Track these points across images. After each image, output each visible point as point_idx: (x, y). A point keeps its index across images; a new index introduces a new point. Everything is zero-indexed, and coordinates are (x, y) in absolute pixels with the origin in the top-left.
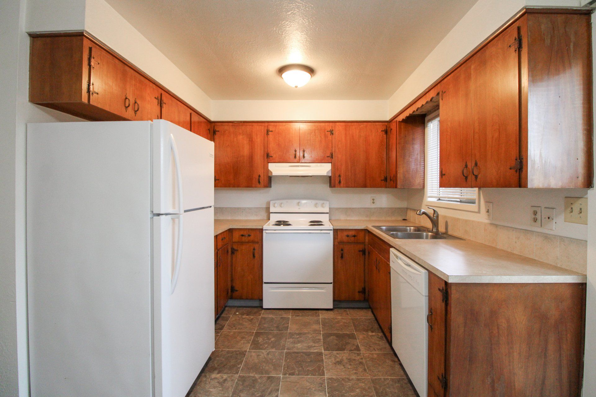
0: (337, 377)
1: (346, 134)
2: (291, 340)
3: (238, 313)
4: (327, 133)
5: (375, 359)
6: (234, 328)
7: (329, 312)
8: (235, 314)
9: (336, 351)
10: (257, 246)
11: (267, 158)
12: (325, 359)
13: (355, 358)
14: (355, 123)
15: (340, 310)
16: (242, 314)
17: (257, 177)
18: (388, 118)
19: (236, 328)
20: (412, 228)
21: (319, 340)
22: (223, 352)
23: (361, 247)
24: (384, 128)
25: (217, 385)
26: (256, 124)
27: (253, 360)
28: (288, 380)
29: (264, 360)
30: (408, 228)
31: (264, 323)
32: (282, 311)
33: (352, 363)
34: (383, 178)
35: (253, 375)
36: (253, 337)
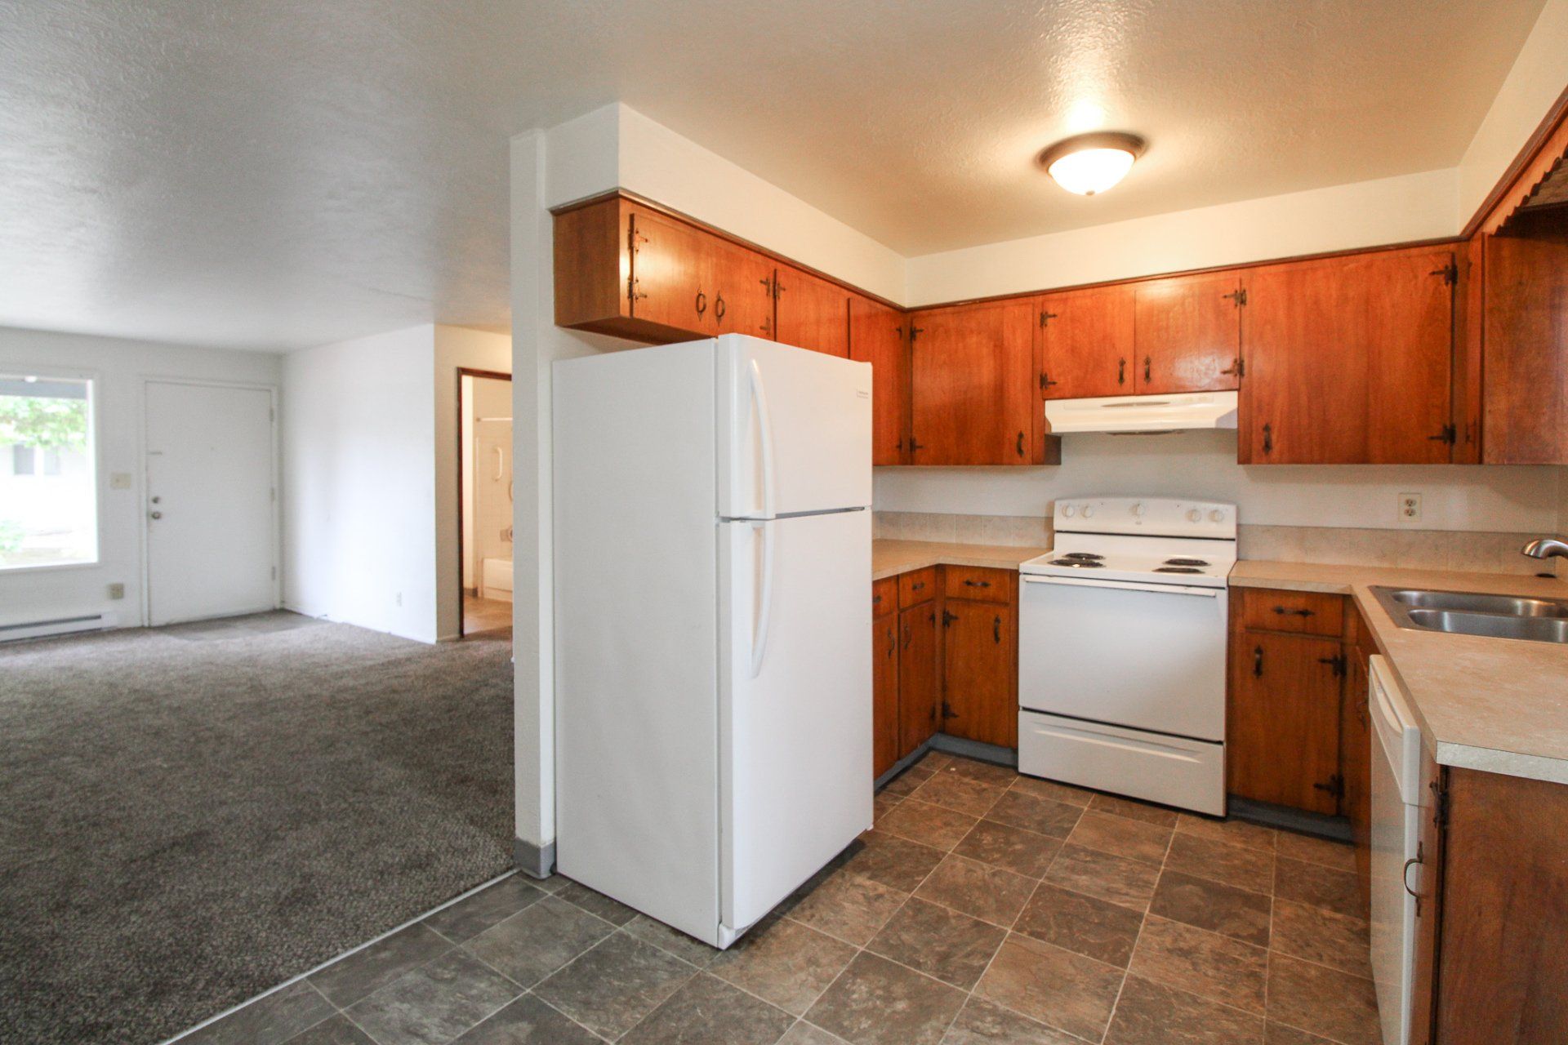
0: (1163, 983)
1: (1290, 299)
2: (1067, 862)
3: (953, 769)
4: (1223, 302)
5: (1308, 981)
6: (934, 798)
7: (1209, 823)
8: (947, 769)
9: (1187, 923)
10: (1003, 613)
11: (1041, 388)
12: (1145, 931)
13: (1241, 958)
14: (1327, 260)
15: (1247, 828)
16: (965, 774)
17: (1015, 438)
18: (1456, 228)
19: (938, 801)
20: (1535, 602)
21: (1148, 884)
22: (895, 841)
23: (1328, 649)
24: (1443, 262)
25: (861, 899)
26: (1013, 302)
27: (954, 876)
28: (1023, 944)
29: (979, 884)
30: (1519, 603)
31: (1011, 807)
32: (1069, 791)
33: (1224, 968)
34: (1437, 430)
35: (943, 906)
36: (972, 828)
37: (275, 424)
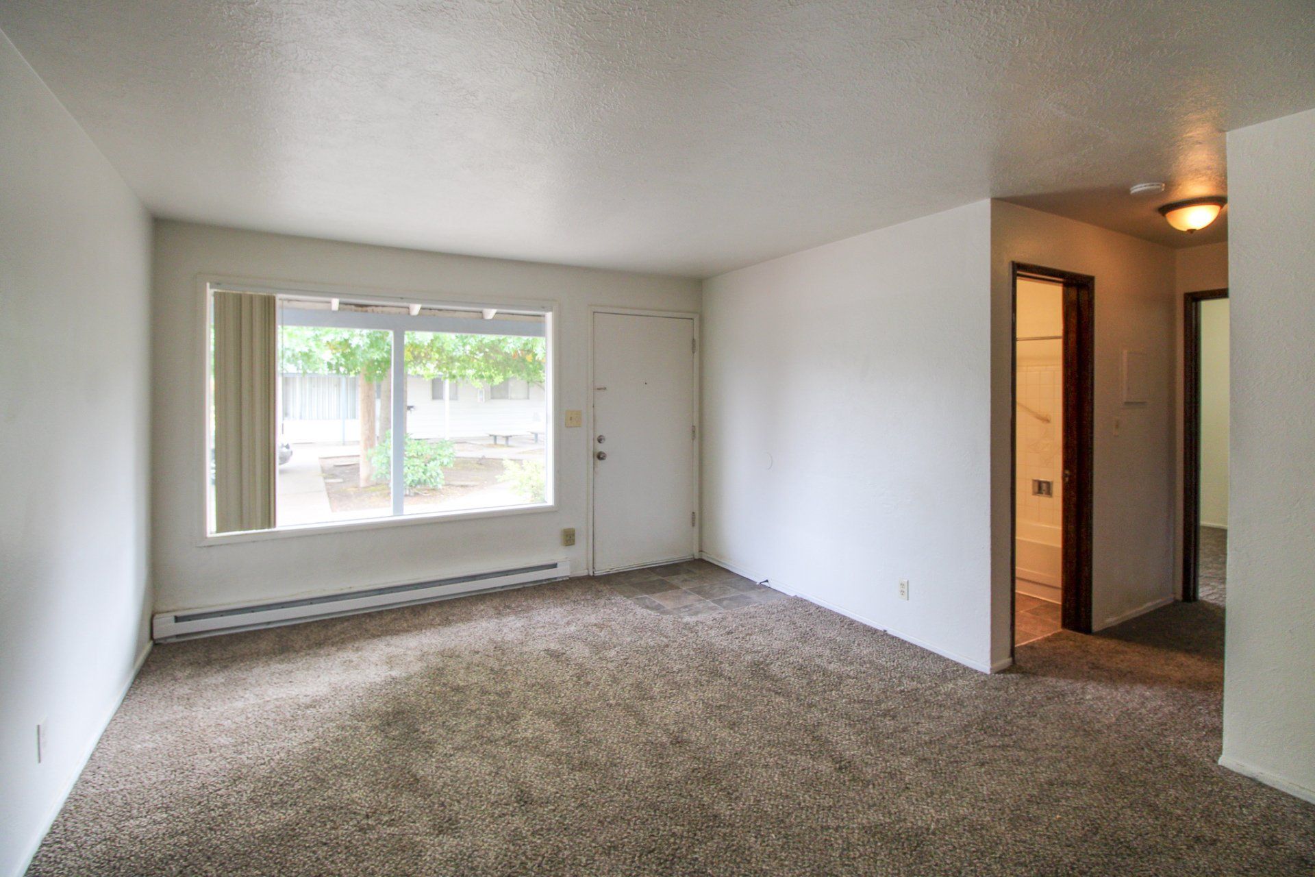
37: (696, 354)
